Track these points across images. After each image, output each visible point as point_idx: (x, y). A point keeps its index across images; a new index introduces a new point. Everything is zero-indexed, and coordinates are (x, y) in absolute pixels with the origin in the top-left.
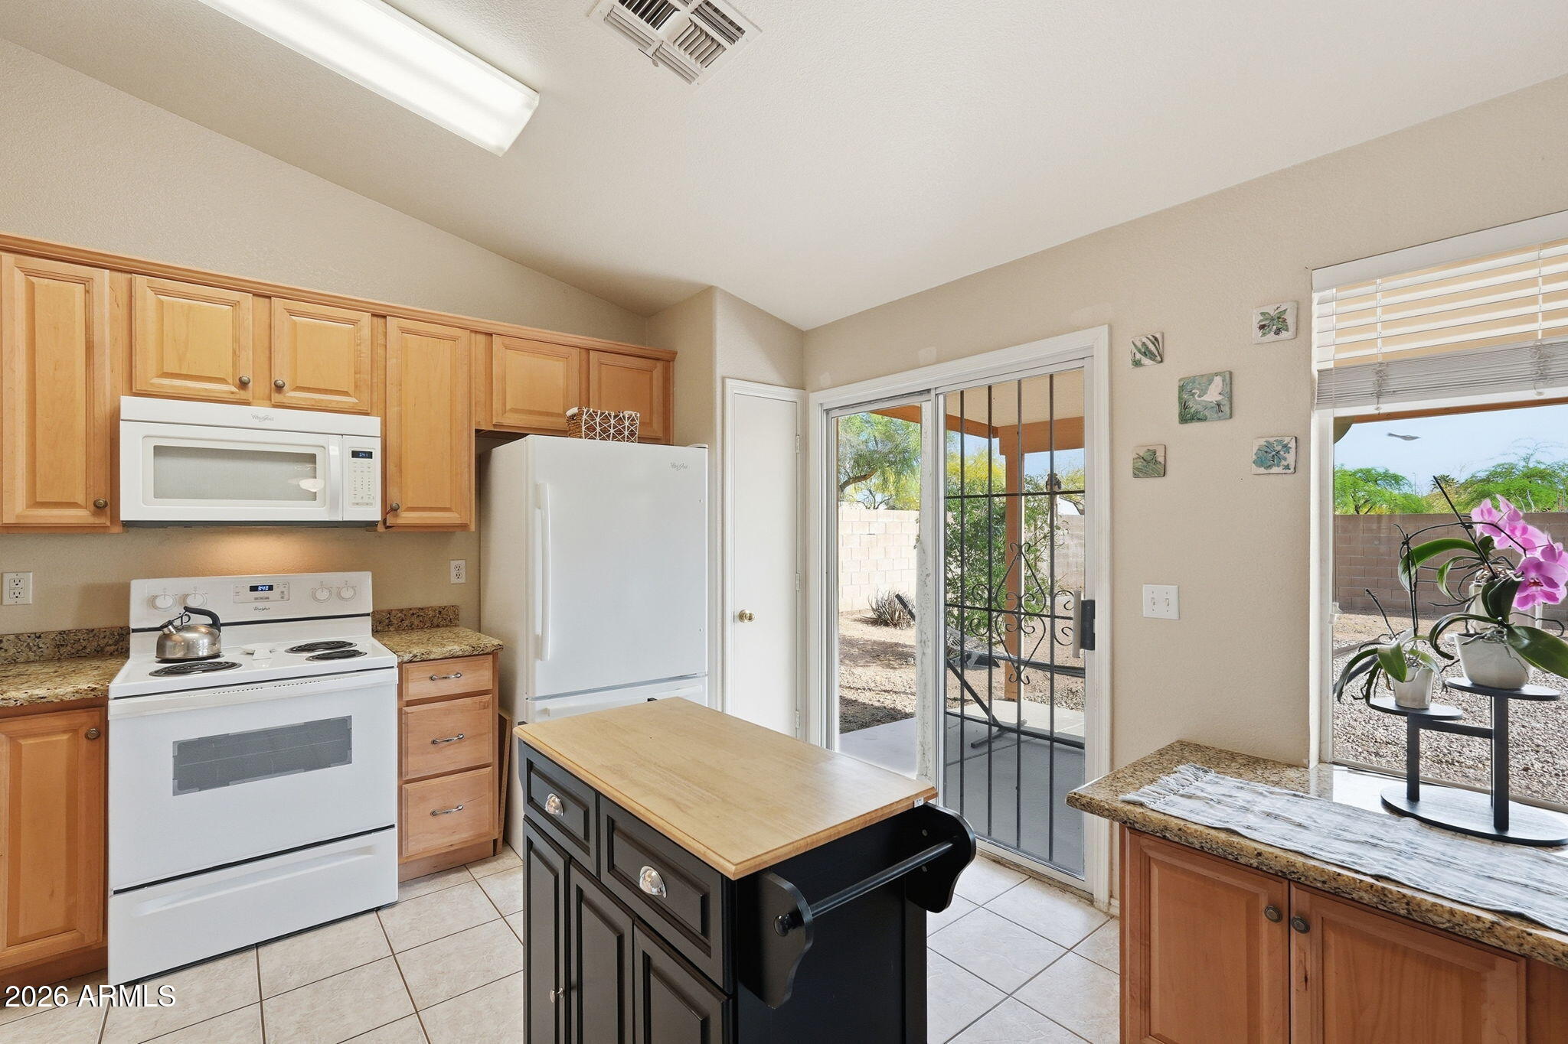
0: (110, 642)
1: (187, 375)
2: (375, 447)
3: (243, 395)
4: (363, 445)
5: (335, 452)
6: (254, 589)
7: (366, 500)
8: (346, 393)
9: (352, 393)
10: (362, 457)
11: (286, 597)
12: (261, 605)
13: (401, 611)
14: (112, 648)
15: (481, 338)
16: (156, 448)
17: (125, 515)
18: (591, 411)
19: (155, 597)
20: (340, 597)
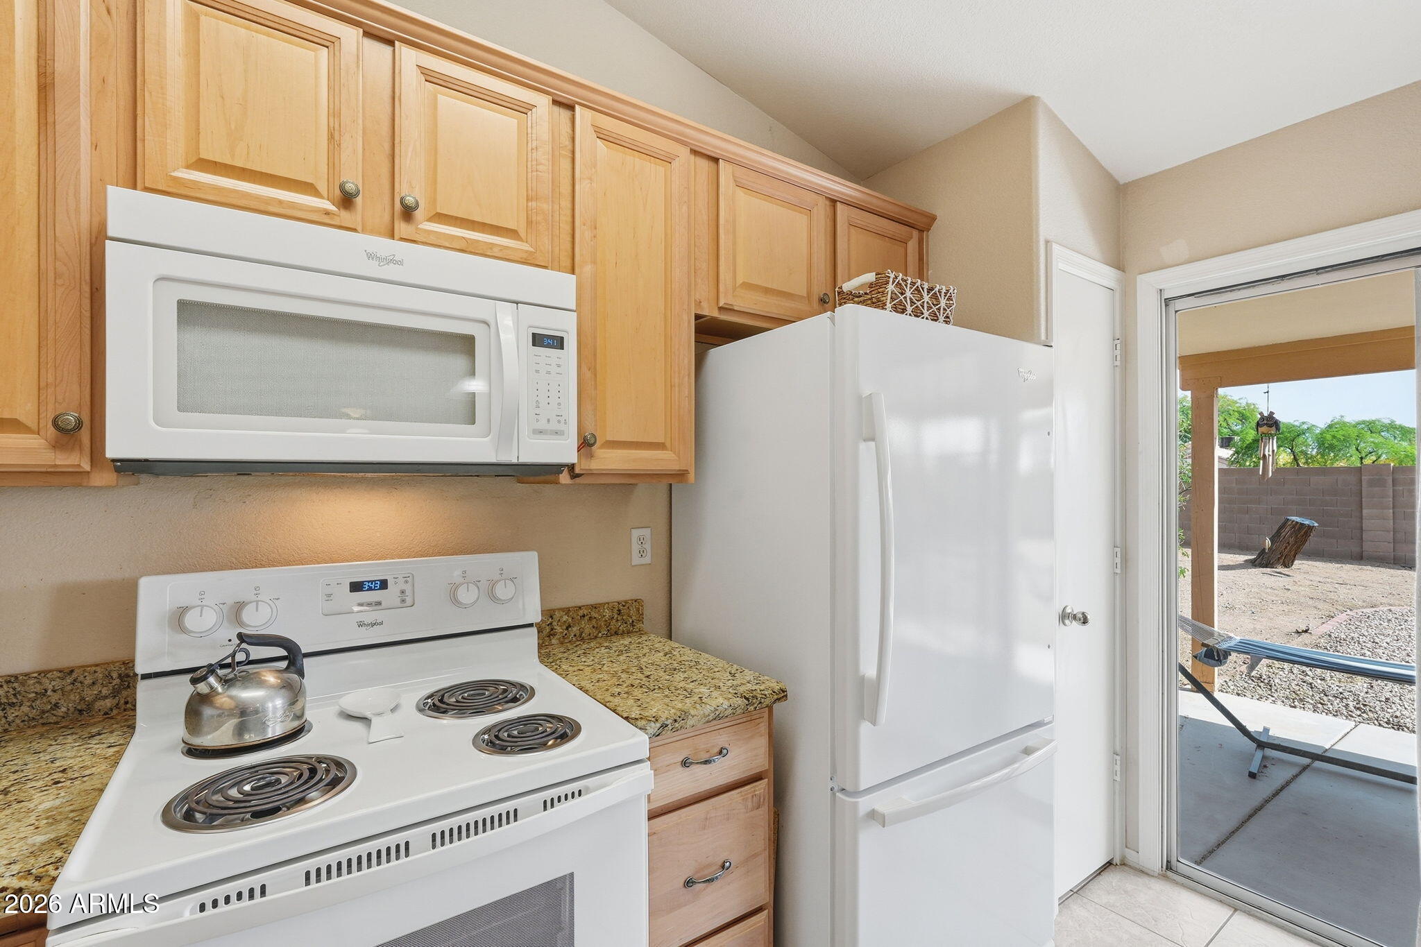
0: (105, 691)
1: (244, 170)
2: (566, 325)
3: (345, 217)
4: (548, 325)
5: (507, 335)
6: (356, 587)
7: (554, 426)
8: (512, 233)
9: (522, 233)
10: (548, 346)
11: (409, 601)
12: (368, 616)
13: (567, 611)
14: (108, 703)
15: (704, 164)
16: (183, 305)
17: (115, 449)
18: (900, 278)
19: (183, 611)
20: (493, 597)
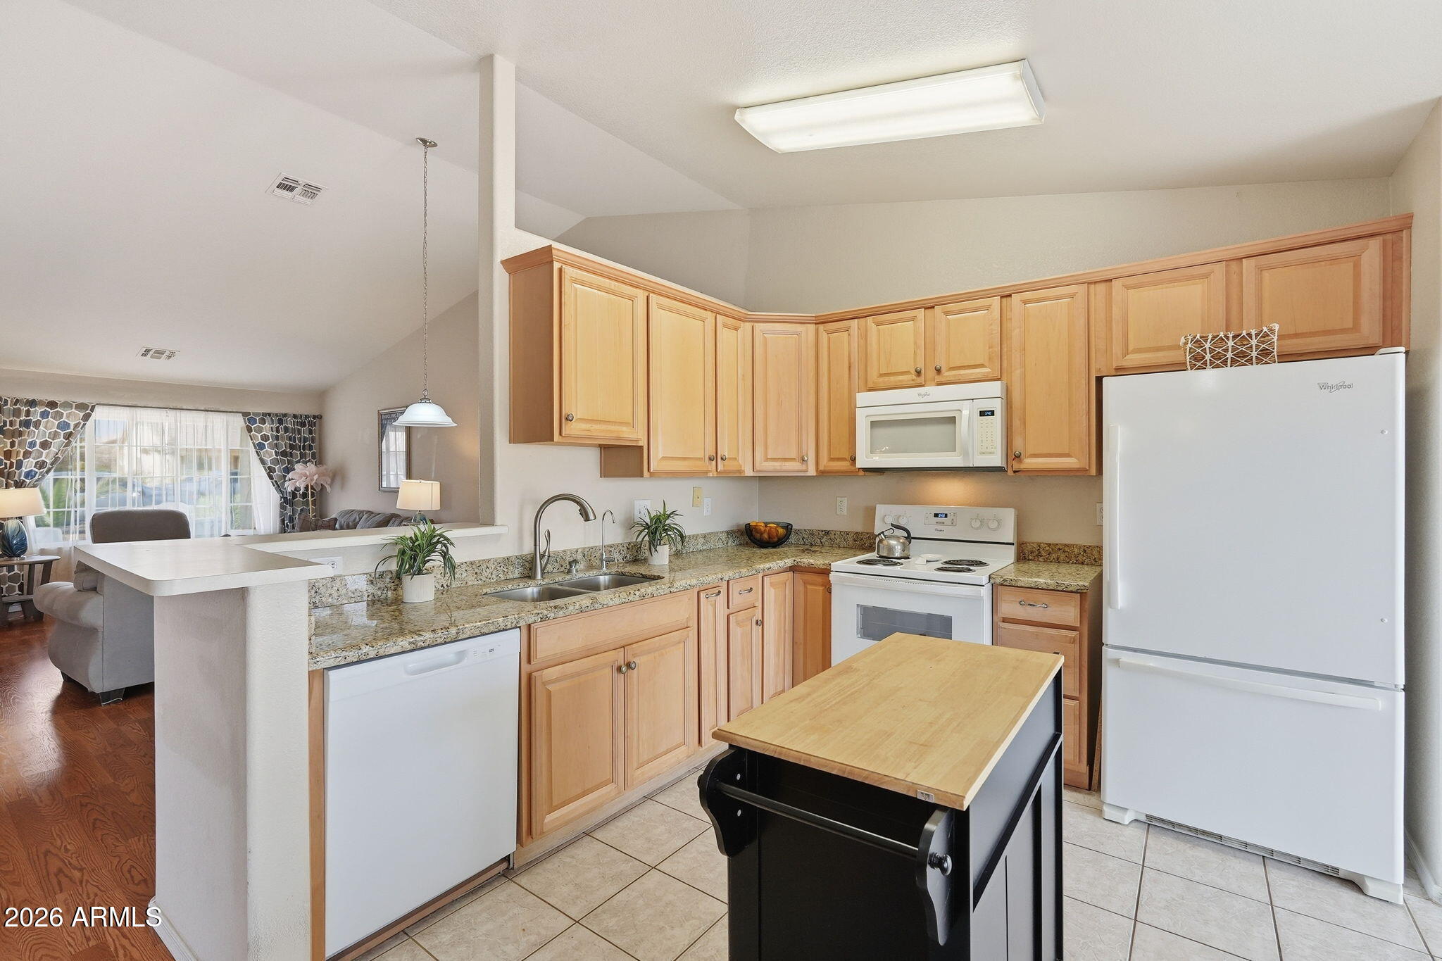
1: (895, 373)
2: (997, 405)
3: (919, 380)
4: (986, 406)
5: (967, 413)
6: (936, 515)
7: (990, 450)
8: (982, 366)
9: (986, 364)
10: (988, 415)
11: (955, 524)
12: (940, 527)
15: (1100, 287)
16: (872, 423)
17: (858, 463)
19: (884, 515)
20: (982, 521)
